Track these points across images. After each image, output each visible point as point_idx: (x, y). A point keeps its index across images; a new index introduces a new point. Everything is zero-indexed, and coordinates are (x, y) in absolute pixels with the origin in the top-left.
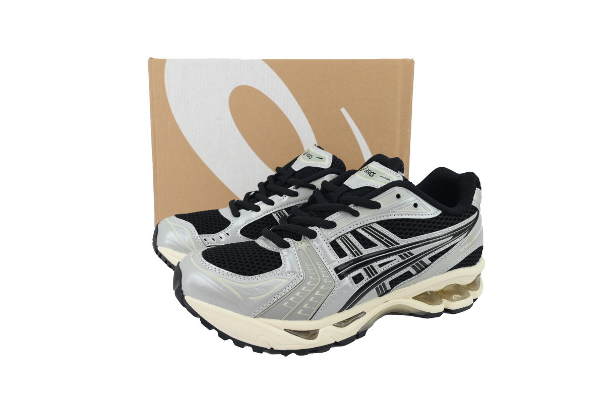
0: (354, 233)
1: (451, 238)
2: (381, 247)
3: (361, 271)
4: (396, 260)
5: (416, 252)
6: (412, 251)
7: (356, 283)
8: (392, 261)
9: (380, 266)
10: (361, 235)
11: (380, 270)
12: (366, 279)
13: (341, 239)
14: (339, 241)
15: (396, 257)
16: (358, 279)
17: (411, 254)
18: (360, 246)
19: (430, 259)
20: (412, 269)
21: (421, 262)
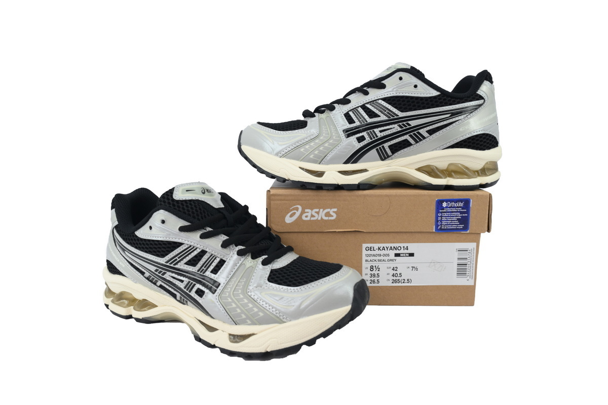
0: (363, 107)
1: (449, 115)
2: (383, 117)
3: (364, 134)
4: (396, 128)
5: (413, 123)
6: (409, 122)
7: (359, 142)
8: (391, 129)
9: (381, 131)
10: (368, 108)
11: (380, 135)
12: (368, 140)
13: (353, 112)
14: (351, 113)
15: (396, 126)
16: (360, 139)
17: (409, 125)
18: (366, 117)
19: (428, 132)
20: (409, 137)
21: (418, 133)
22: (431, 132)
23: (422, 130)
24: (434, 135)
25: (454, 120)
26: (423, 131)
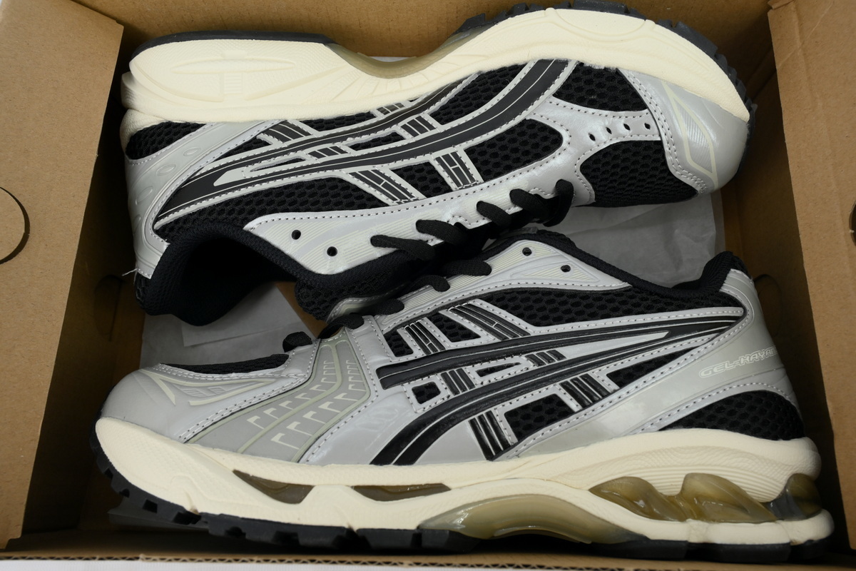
0: (435, 317)
1: (663, 335)
2: (486, 338)
3: (437, 379)
4: (523, 364)
5: (570, 352)
6: (560, 350)
7: (421, 402)
8: (510, 366)
9: (482, 373)
10: (449, 320)
11: (478, 382)
12: (445, 394)
13: (408, 329)
14: (403, 333)
15: (522, 359)
16: (424, 394)
17: (560, 356)
18: (443, 338)
19: (613, 376)
20: (563, 391)
21: (587, 378)
22: (623, 378)
23: (596, 370)
24: (631, 387)
25: (678, 347)
26: (600, 375)
